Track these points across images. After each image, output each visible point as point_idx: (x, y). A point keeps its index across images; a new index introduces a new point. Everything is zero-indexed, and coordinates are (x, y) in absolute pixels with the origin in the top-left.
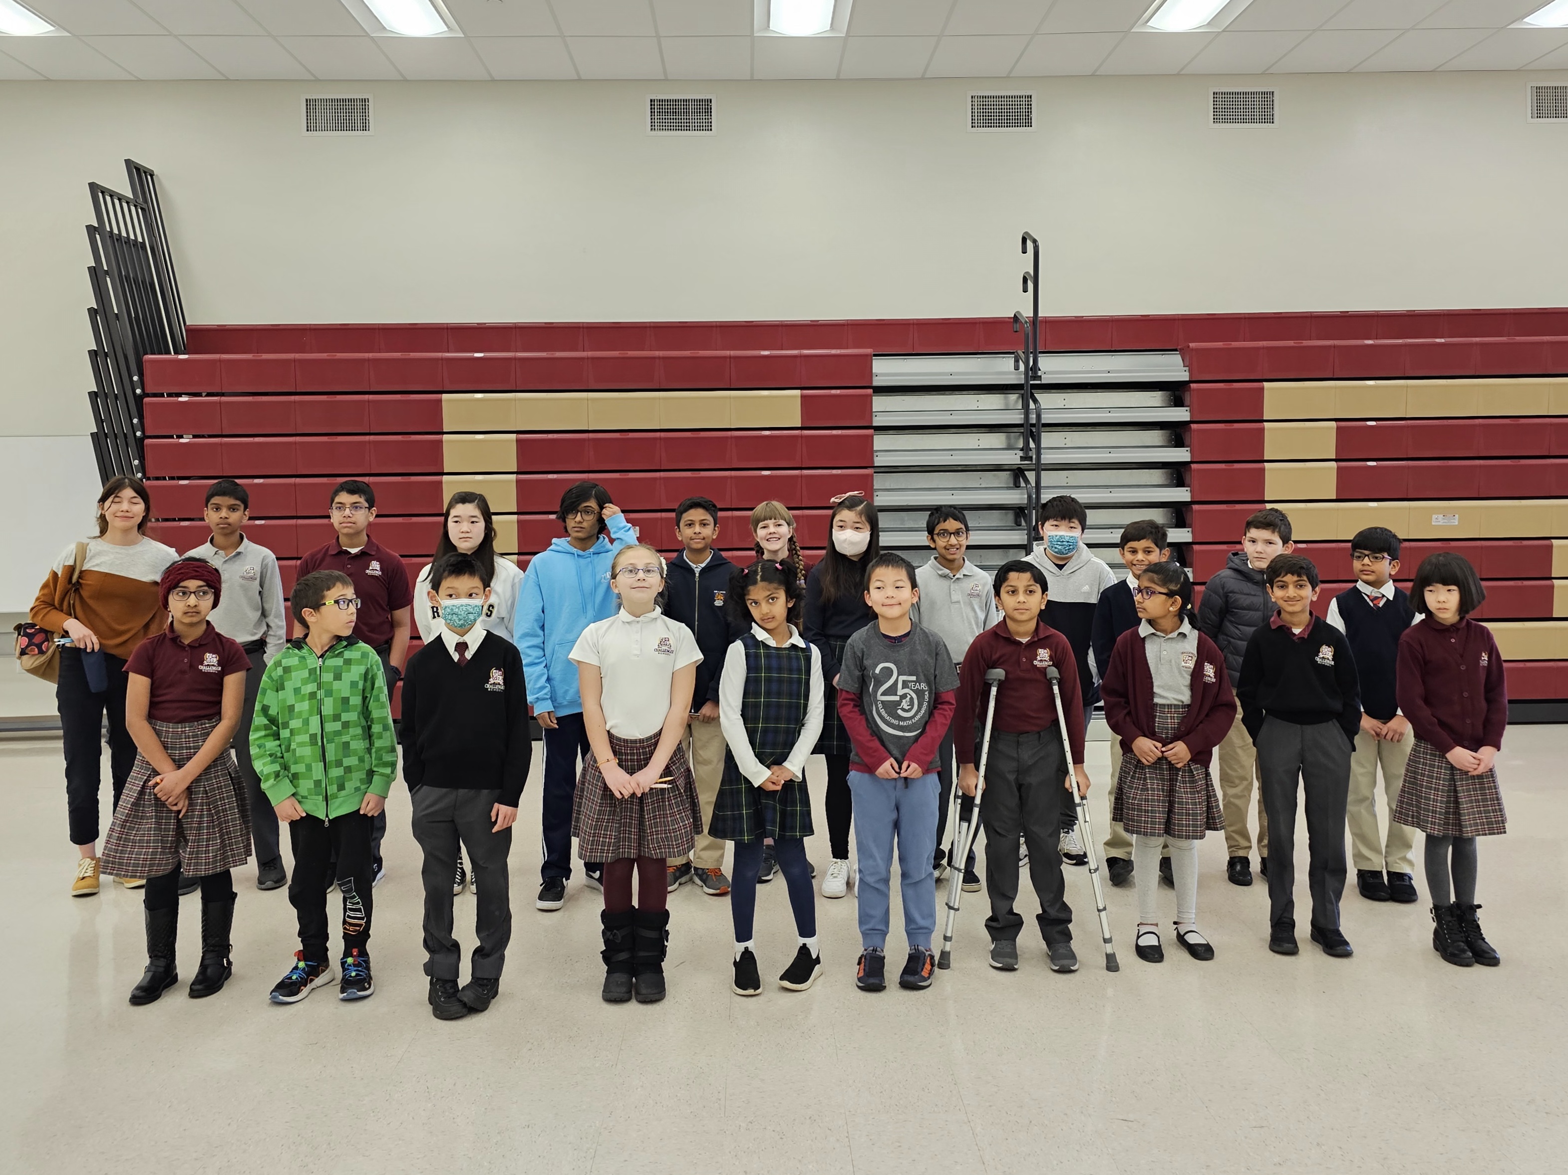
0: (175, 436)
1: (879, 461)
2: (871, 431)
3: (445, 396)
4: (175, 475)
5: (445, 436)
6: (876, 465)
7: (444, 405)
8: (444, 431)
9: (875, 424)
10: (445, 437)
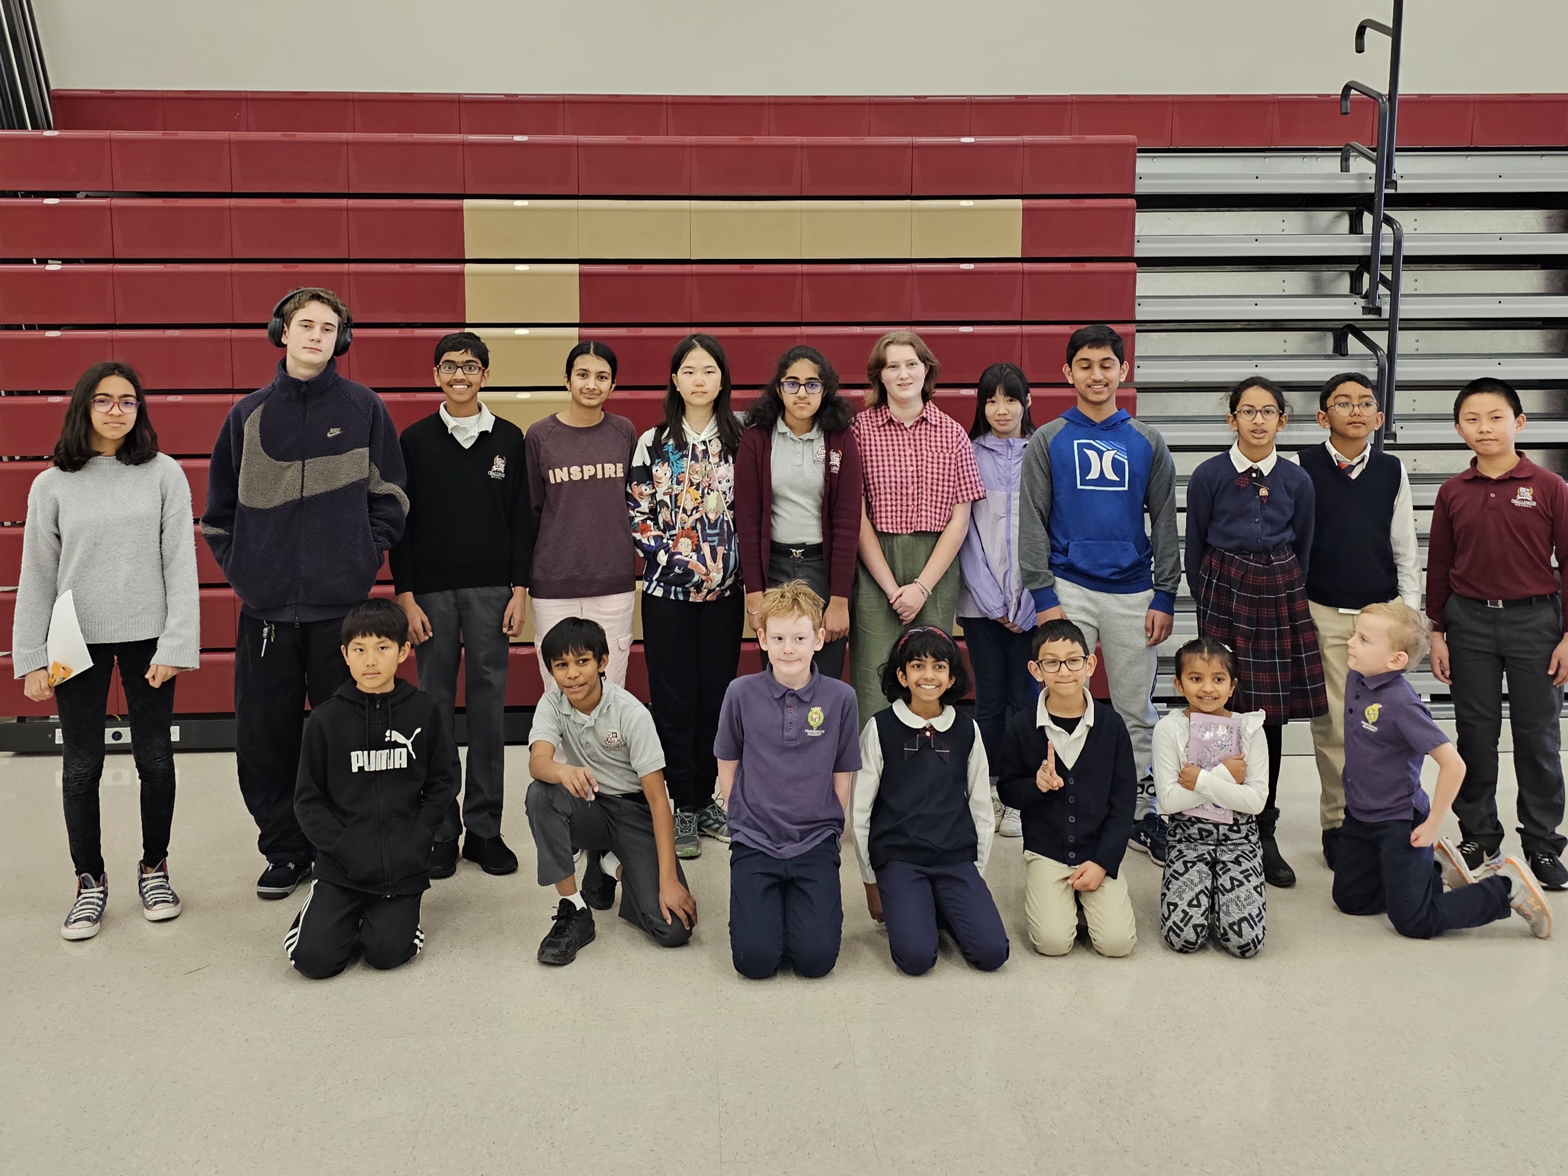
0: (34, 261)
1: (1142, 312)
2: (1133, 266)
3: (467, 203)
4: (36, 322)
5: (467, 265)
6: (1138, 318)
7: (467, 216)
8: (467, 257)
9: (1137, 255)
10: (468, 268)
